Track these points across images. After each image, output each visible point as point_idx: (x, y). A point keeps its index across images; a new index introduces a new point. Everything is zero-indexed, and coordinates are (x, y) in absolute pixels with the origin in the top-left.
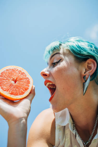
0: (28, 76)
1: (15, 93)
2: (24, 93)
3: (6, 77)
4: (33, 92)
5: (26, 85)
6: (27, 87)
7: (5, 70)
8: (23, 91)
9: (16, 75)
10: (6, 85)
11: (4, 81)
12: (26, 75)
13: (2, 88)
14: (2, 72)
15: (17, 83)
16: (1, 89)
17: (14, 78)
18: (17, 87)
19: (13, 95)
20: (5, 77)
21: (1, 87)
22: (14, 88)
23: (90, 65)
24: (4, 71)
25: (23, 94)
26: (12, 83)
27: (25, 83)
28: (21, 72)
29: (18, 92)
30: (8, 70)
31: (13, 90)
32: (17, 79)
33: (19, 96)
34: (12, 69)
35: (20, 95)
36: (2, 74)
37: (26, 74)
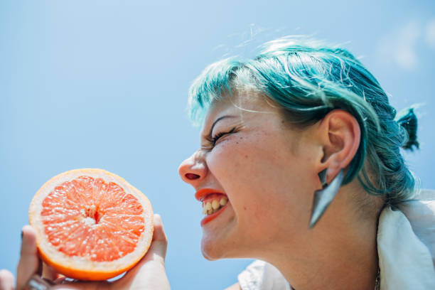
0: (130, 189)
1: (110, 254)
2: (135, 246)
3: (62, 213)
4: (159, 237)
5: (133, 220)
6: (136, 223)
7: (52, 189)
8: (130, 240)
9: (91, 198)
10: (70, 237)
11: (60, 225)
12: (122, 189)
13: (61, 250)
14: (47, 200)
15: (102, 220)
16: (61, 253)
17: (88, 207)
18: (108, 233)
19: (104, 260)
20: (57, 211)
21: (58, 247)
22: (100, 238)
23: (337, 133)
24: (50, 195)
25: (133, 250)
26: (89, 226)
27: (126, 213)
28: (103, 183)
29: (117, 248)
30: (60, 188)
31: (100, 244)
32: (98, 208)
33: (124, 258)
34: (75, 182)
35: (124, 255)
36: (48, 205)
37: (119, 184)
